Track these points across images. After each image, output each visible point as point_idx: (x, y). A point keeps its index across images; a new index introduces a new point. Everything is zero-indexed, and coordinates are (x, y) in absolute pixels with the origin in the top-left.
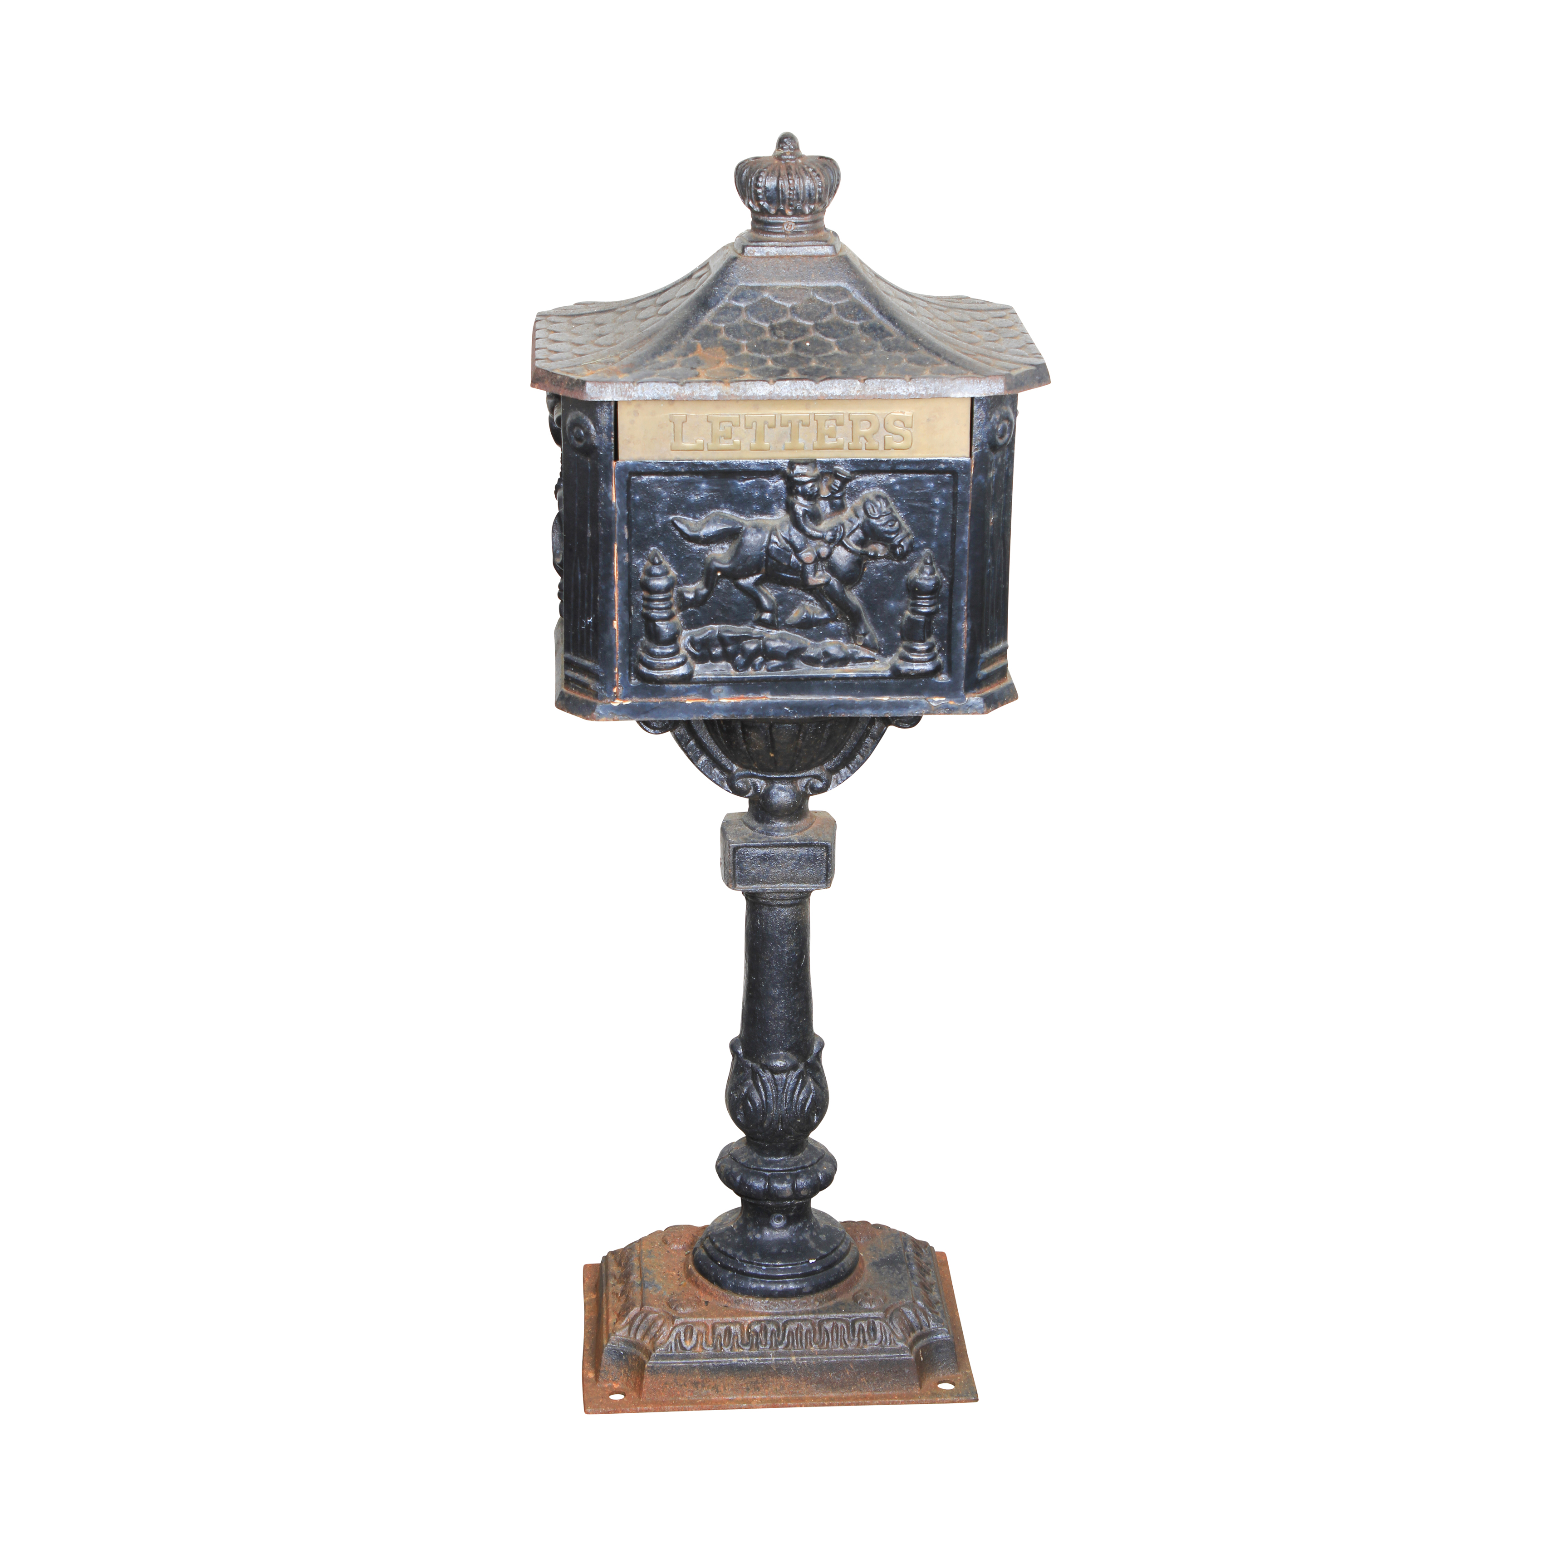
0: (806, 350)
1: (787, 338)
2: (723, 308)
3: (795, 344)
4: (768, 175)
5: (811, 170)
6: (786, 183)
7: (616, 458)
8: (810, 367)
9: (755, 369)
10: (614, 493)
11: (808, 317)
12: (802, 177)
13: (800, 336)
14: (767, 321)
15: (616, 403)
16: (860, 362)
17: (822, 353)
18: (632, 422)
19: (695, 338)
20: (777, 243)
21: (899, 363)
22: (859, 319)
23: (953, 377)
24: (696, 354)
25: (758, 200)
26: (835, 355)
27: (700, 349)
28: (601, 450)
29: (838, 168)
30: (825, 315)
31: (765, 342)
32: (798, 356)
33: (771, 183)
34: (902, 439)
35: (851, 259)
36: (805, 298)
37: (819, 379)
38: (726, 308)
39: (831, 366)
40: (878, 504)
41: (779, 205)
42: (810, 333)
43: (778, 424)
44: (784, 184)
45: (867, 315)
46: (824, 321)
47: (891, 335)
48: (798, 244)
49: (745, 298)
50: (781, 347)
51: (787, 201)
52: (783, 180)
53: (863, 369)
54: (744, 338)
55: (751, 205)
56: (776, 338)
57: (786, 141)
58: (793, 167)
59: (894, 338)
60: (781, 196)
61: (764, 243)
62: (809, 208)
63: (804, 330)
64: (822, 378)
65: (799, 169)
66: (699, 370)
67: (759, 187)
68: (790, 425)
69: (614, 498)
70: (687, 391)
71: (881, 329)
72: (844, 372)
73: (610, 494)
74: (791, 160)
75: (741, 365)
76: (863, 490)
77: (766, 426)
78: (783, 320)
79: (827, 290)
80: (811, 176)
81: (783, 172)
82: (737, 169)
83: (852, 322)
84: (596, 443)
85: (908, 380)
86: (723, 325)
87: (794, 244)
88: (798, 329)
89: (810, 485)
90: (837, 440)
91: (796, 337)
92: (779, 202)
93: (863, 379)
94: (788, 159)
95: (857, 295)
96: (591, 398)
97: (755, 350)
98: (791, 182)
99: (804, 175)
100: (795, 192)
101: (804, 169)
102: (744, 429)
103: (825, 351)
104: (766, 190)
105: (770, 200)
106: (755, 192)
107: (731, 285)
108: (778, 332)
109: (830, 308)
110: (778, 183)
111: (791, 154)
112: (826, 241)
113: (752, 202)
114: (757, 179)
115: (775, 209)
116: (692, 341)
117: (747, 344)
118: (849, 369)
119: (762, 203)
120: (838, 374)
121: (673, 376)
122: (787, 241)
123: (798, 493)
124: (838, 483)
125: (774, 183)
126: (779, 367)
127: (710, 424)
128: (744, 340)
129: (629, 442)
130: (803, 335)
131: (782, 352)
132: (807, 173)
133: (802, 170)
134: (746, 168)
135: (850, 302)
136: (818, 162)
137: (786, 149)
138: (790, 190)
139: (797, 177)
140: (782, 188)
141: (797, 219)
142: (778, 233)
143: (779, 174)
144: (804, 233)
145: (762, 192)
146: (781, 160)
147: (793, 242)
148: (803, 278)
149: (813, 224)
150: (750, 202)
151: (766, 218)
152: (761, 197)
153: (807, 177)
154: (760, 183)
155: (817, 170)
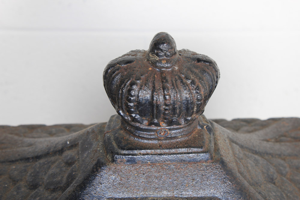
4: (141, 89)
5: (189, 82)
12: (180, 91)
20: (149, 151)
25: (130, 112)
33: (145, 95)
41: (153, 118)
44: (160, 99)
48: (173, 151)
51: (162, 115)
52: (158, 95)
55: (122, 114)
58: (169, 78)
60: (155, 111)
61: (136, 152)
62: (186, 120)
65: (176, 81)
67: (130, 101)
74: (167, 68)
80: (190, 90)
81: (158, 85)
82: (106, 72)
87: (167, 151)
92: (153, 116)
94: (163, 67)
98: (167, 97)
99: (182, 89)
100: (171, 107)
101: (182, 82)
104: (139, 104)
105: (142, 114)
106: (127, 106)
110: (152, 97)
111: (167, 63)
112: (201, 147)
113: (123, 112)
114: (129, 91)
115: (148, 121)
119: (134, 115)
122: (160, 147)
125: (148, 96)
132: (185, 85)
133: (179, 81)
134: (117, 74)
136: (197, 67)
137: (162, 56)
138: (166, 105)
139: (174, 90)
140: (157, 103)
141: (172, 127)
142: (151, 139)
143: (154, 87)
144: (178, 138)
145: (134, 106)
146: (156, 67)
147: (167, 149)
148: (176, 187)
149: (187, 128)
150: (121, 112)
151: (138, 125)
152: (132, 110)
153: (185, 92)
154: (132, 96)
155: (196, 80)
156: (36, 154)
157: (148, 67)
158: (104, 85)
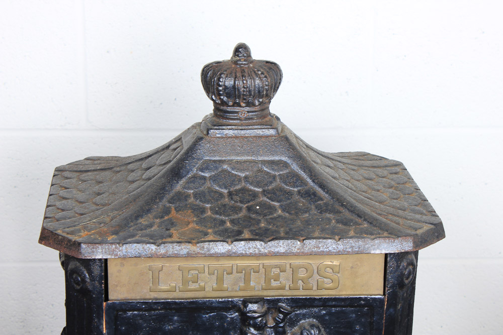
0: (256, 212)
1: (241, 202)
2: (192, 177)
3: (247, 207)
4: (227, 77)
5: (260, 72)
6: (241, 83)
7: (107, 299)
8: (260, 228)
9: (217, 230)
10: (104, 326)
11: (258, 186)
12: (253, 78)
13: (252, 200)
14: (226, 188)
15: (106, 260)
16: (299, 223)
17: (269, 215)
18: (119, 271)
19: (170, 202)
20: (233, 127)
21: (330, 224)
22: (297, 187)
23: (373, 237)
24: (170, 216)
25: (220, 95)
26: (279, 216)
27: (173, 212)
28: (94, 293)
29: (280, 70)
30: (271, 183)
31: (225, 205)
32: (250, 217)
33: (229, 82)
34: (331, 281)
35: (290, 138)
36: (255, 169)
37: (267, 239)
38: (194, 177)
39: (277, 227)
40: (313, 332)
42: (260, 197)
43: (235, 271)
44: (239, 83)
45: (303, 183)
46: (270, 188)
47: (322, 200)
48: (250, 127)
49: (209, 169)
50: (237, 210)
51: (242, 96)
52: (238, 80)
53: (302, 230)
54: (208, 202)
55: (214, 98)
56: (233, 202)
57: (241, 50)
58: (246, 70)
59: (324, 201)
60: (237, 92)
61: (224, 127)
62: (259, 101)
63: (255, 195)
64: (270, 239)
65: (251, 72)
66: (172, 231)
67: (220, 86)
68: (244, 272)
69: (104, 329)
70: (162, 250)
71: (315, 194)
72: (287, 233)
73: (102, 327)
74: (245, 64)
75: (206, 226)
76: (301, 320)
77: (225, 273)
78: (238, 187)
79: (272, 163)
80: (260, 78)
81: (239, 74)
82: (203, 70)
83: (291, 189)
84: (90, 288)
85: (337, 240)
86: (192, 191)
87: (247, 127)
88: (250, 195)
89: (260, 319)
90: (280, 283)
91: (249, 202)
92: (235, 97)
93: (302, 239)
94: (242, 64)
95: (295, 167)
96: (85, 257)
97: (217, 213)
98: (245, 82)
99: (255, 77)
100: (248, 89)
101: (255, 72)
102: (207, 275)
103: (271, 213)
104: (226, 88)
105: (229, 96)
106: (218, 89)
107: (199, 159)
108: (234, 197)
109: (274, 177)
110: (235, 83)
111: (245, 61)
112: (271, 126)
113: (215, 97)
114: (219, 80)
115: (232, 101)
116: (168, 205)
117: (210, 207)
118: (290, 229)
119: (222, 97)
120: (282, 234)
121: (151, 236)
122: (241, 125)
123: (249, 325)
124: (281, 316)
125: (232, 83)
126: (236, 228)
127: (181, 272)
128: (208, 204)
129: (117, 286)
130: (254, 200)
131: (237, 214)
132: (257, 75)
133: (253, 72)
134: (211, 70)
135: (289, 173)
136: (265, 66)
137: (241, 57)
138: (244, 88)
139: (249, 78)
140: (238, 86)
141: (250, 109)
142: (235, 119)
143: (236, 75)
144: (254, 119)
145: (223, 89)
146: (237, 64)
148: (253, 154)
149: (259, 106)
150: (213, 97)
151: (225, 108)
152: (221, 93)
153: (257, 78)
154: (221, 82)
155: (265, 72)
157: (232, 65)
158: (202, 81)
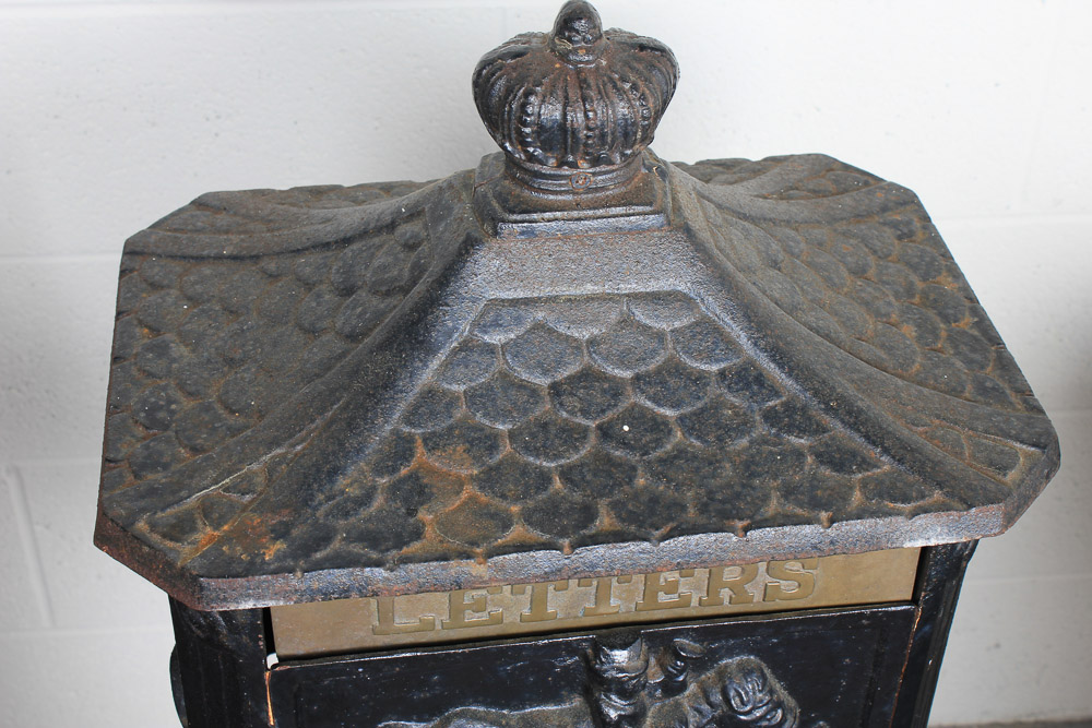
0: (624, 443)
1: (585, 413)
2: (461, 350)
3: (599, 427)
4: (543, 101)
5: (627, 86)
6: (580, 116)
8: (636, 496)
9: (531, 503)
10: (271, 714)
11: (622, 362)
12: (612, 103)
13: (610, 407)
14: (545, 372)
16: (728, 471)
17: (654, 449)
19: (409, 423)
20: (558, 214)
21: (801, 465)
22: (717, 361)
23: (908, 507)
24: (414, 464)
25: (524, 144)
26: (680, 453)
27: (420, 450)
29: (674, 66)
30: (654, 352)
31: (544, 426)
32: (609, 460)
33: (551, 112)
34: (797, 584)
36: (614, 317)
37: (657, 533)
38: (466, 346)
39: (678, 487)
40: (749, 687)
41: (566, 153)
42: (628, 397)
43: (573, 583)
44: (577, 118)
45: (731, 346)
46: (652, 367)
47: (777, 394)
48: (601, 212)
49: (501, 325)
50: (573, 436)
51: (582, 148)
52: (574, 110)
53: (738, 496)
54: (504, 415)
55: (509, 148)
56: (565, 414)
57: (573, 19)
58: (592, 81)
59: (784, 399)
60: (569, 140)
61: (535, 216)
63: (615, 390)
64: (663, 531)
65: (604, 85)
66: (424, 515)
67: (525, 124)
69: (272, 719)
70: (402, 579)
71: (760, 379)
72: (703, 509)
73: (264, 714)
74: (588, 62)
75: (503, 496)
76: (721, 659)
77: (551, 586)
78: (572, 369)
79: (655, 298)
80: (629, 100)
81: (574, 94)
82: (478, 74)
83: (703, 367)
84: (230, 645)
85: (825, 524)
86: (462, 388)
87: (590, 213)
88: (604, 391)
89: (634, 682)
90: (679, 596)
91: (603, 411)
92: (566, 149)
93: (740, 524)
94: (581, 62)
95: (713, 306)
97: (527, 449)
98: (591, 114)
99: (616, 100)
100: (597, 132)
101: (615, 87)
103: (658, 443)
104: (541, 128)
105: (547, 146)
106: (520, 133)
107: (474, 301)
108: (566, 399)
109: (660, 336)
110: (564, 115)
111: (588, 53)
112: (651, 204)
113: (512, 144)
114: (523, 106)
115: (556, 158)
116: (407, 429)
117: (509, 431)
118: (710, 493)
119: (531, 150)
120: (692, 512)
121: (372, 539)
122: (578, 206)
123: (609, 691)
124: (681, 664)
125: (557, 115)
126: (577, 497)
127: (446, 594)
128: (504, 423)
130: (616, 405)
131: (576, 449)
132: (620, 91)
133: (610, 86)
134: (500, 78)
135: (697, 324)
136: (639, 60)
137: (577, 42)
138: (589, 129)
139: (601, 102)
140: (572, 125)
141: (598, 169)
142: (561, 193)
143: (566, 98)
144: (608, 190)
145: (533, 132)
146: (569, 62)
147: (590, 209)
148: (608, 277)
149: (625, 170)
150: (507, 144)
151: (537, 167)
152: (529, 140)
153: (622, 104)
154: (529, 115)
155: (640, 83)
156: (342, 235)
157: (553, 63)
158: (476, 99)
